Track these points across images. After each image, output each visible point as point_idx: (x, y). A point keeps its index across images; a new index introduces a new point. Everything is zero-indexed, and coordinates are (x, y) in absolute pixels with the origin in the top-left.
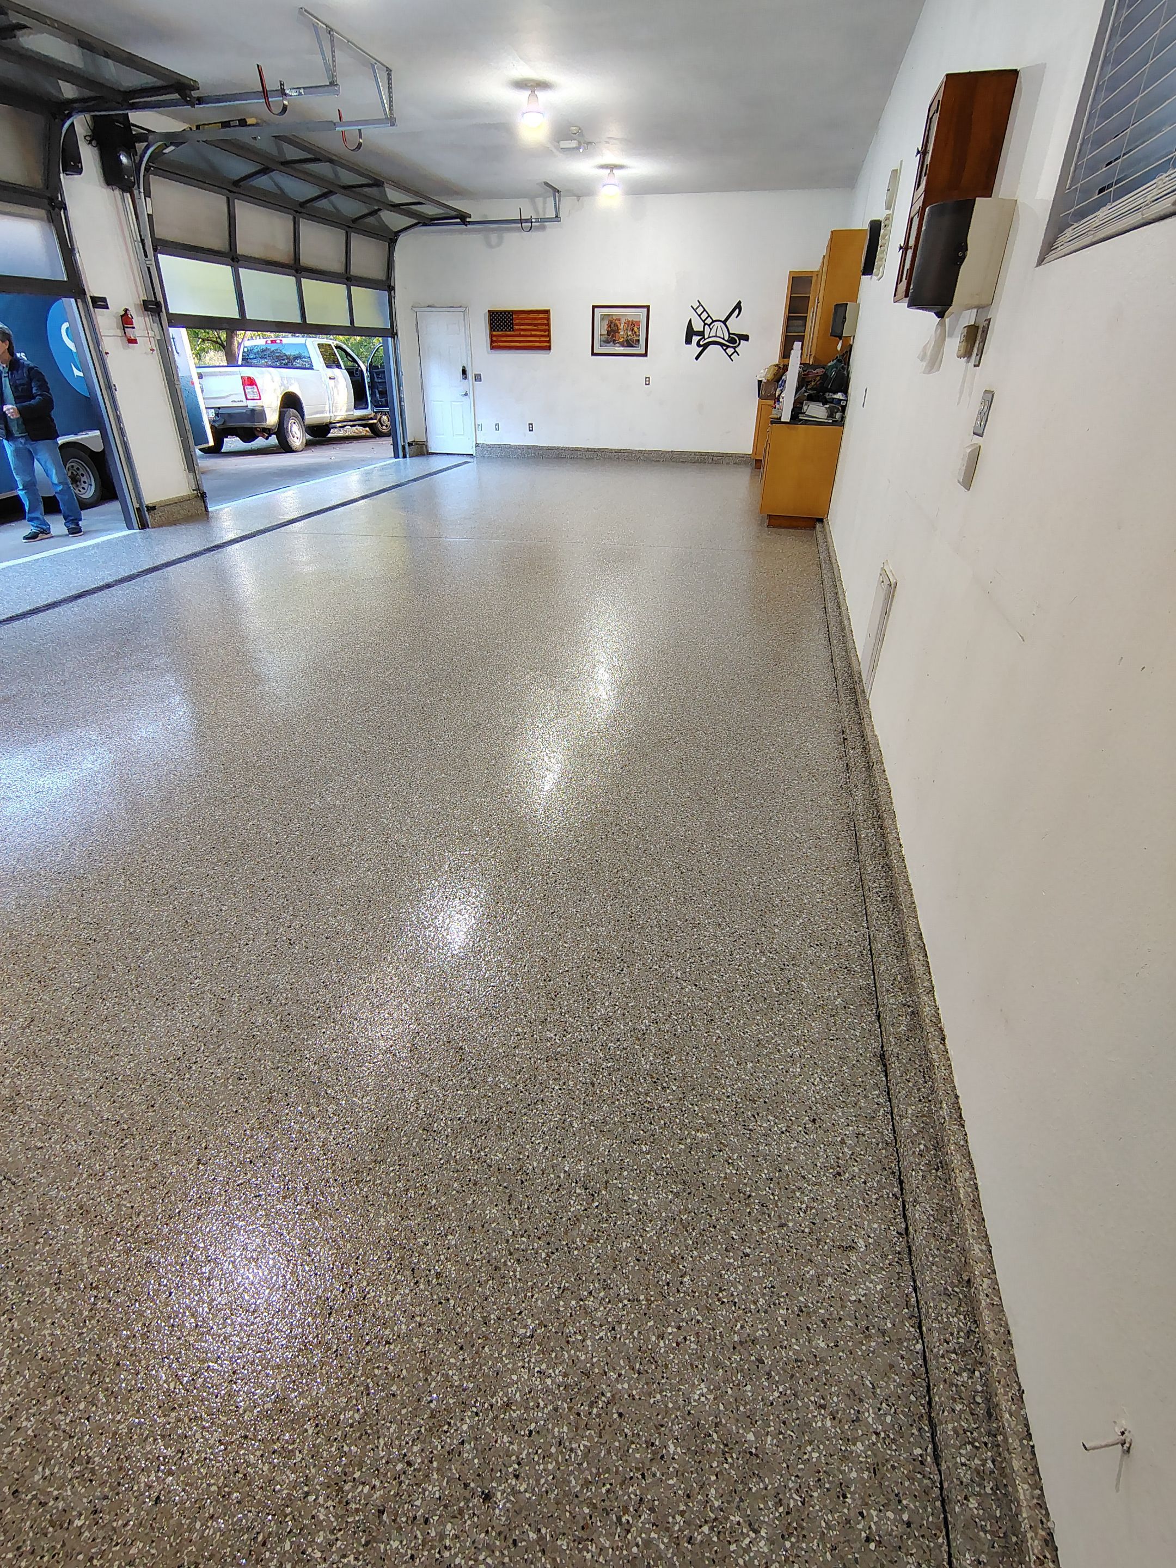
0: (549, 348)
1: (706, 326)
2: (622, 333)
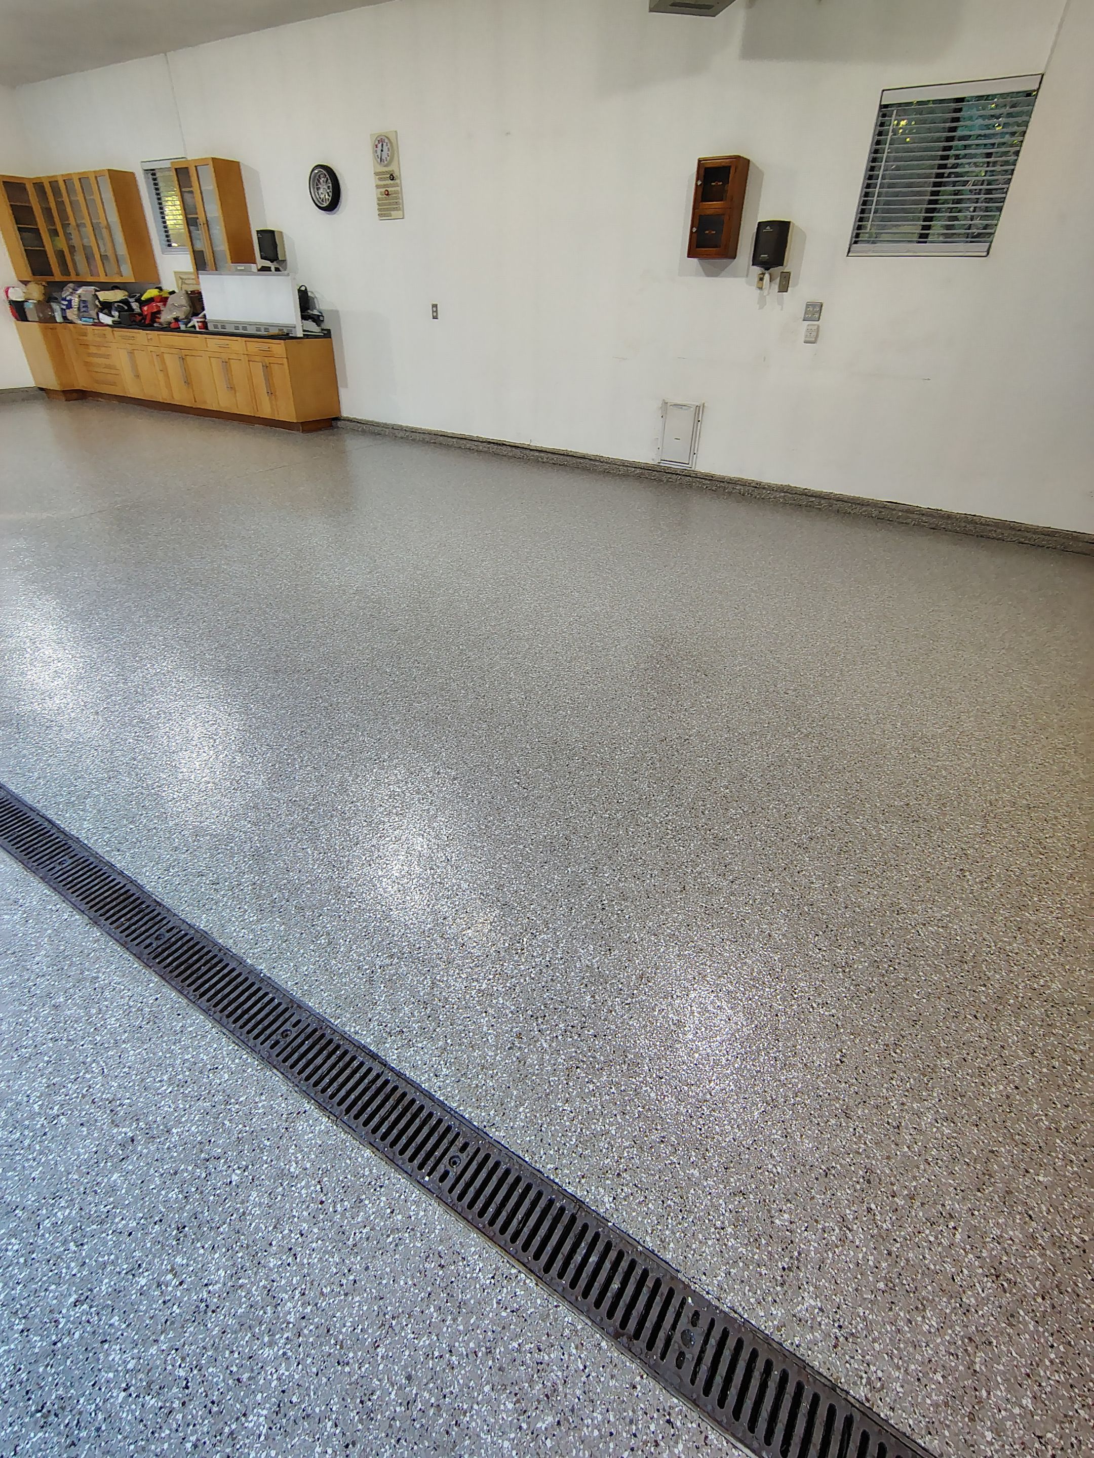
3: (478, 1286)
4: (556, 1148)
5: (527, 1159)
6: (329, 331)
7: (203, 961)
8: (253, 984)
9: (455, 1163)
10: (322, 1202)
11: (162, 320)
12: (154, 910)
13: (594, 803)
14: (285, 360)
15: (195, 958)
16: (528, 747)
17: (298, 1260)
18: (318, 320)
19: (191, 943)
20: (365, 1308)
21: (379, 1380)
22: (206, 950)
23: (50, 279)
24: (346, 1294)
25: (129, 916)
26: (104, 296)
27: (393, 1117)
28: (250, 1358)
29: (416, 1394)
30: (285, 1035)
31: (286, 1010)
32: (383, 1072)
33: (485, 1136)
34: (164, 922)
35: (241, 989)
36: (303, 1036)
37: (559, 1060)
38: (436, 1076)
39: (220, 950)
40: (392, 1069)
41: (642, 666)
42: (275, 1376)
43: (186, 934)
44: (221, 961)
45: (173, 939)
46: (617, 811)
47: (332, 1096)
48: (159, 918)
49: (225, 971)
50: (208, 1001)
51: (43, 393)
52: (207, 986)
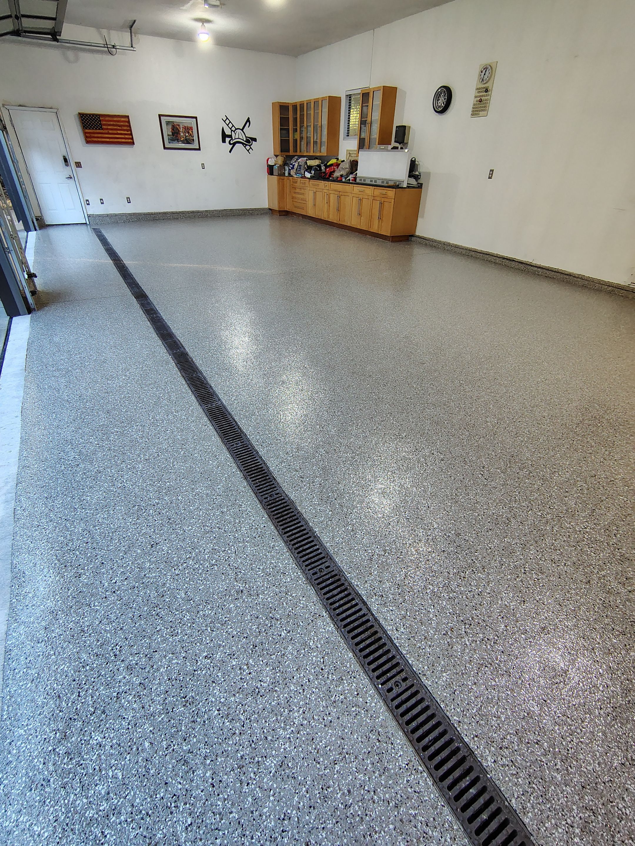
0: (133, 143)
1: (232, 132)
2: (182, 134)
3: (397, 764)
4: (462, 709)
5: (442, 706)
6: (422, 184)
7: (289, 516)
8: (310, 537)
9: (398, 686)
10: (322, 669)
11: (334, 176)
12: (272, 481)
13: (532, 502)
14: (393, 200)
15: (285, 513)
16: (493, 454)
17: (305, 693)
18: (417, 178)
19: (285, 504)
20: (333, 739)
21: (333, 783)
22: (291, 510)
23: (287, 154)
24: (325, 726)
25: (260, 480)
26: (310, 163)
27: (368, 642)
28: (273, 730)
29: (351, 804)
30: (321, 570)
31: (324, 558)
32: (367, 614)
33: (418, 679)
34: (275, 489)
35: (304, 537)
36: (330, 575)
37: (475, 656)
38: (397, 630)
39: (298, 513)
40: (373, 615)
41: (586, 422)
42: (283, 747)
43: (284, 499)
44: (297, 519)
45: (277, 499)
46: (548, 513)
47: (338, 615)
48: (273, 486)
49: (299, 525)
50: (288, 537)
51: (271, 211)
52: (288, 529)
